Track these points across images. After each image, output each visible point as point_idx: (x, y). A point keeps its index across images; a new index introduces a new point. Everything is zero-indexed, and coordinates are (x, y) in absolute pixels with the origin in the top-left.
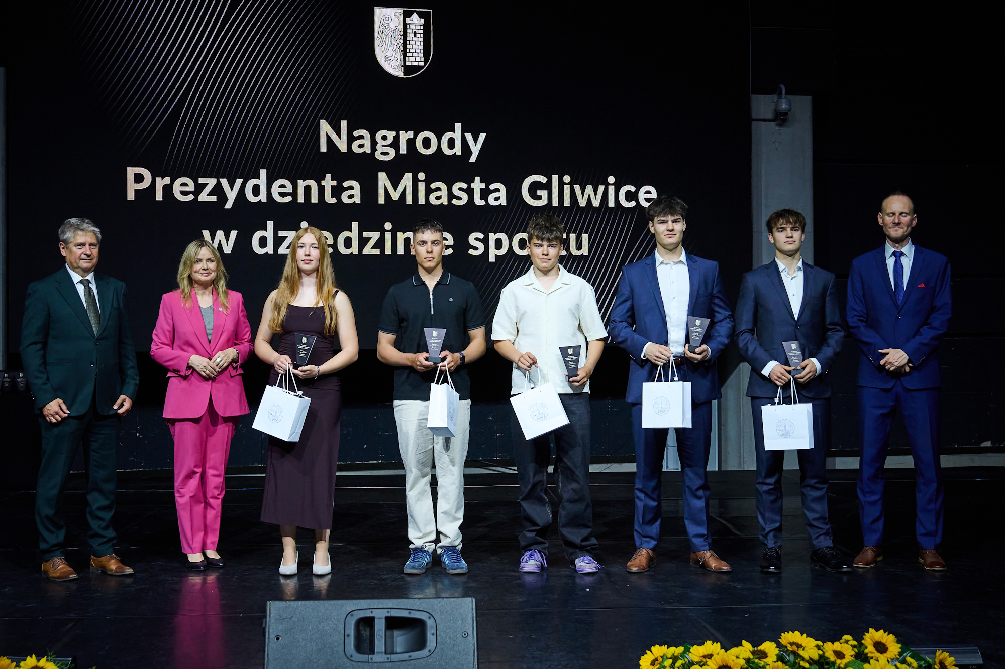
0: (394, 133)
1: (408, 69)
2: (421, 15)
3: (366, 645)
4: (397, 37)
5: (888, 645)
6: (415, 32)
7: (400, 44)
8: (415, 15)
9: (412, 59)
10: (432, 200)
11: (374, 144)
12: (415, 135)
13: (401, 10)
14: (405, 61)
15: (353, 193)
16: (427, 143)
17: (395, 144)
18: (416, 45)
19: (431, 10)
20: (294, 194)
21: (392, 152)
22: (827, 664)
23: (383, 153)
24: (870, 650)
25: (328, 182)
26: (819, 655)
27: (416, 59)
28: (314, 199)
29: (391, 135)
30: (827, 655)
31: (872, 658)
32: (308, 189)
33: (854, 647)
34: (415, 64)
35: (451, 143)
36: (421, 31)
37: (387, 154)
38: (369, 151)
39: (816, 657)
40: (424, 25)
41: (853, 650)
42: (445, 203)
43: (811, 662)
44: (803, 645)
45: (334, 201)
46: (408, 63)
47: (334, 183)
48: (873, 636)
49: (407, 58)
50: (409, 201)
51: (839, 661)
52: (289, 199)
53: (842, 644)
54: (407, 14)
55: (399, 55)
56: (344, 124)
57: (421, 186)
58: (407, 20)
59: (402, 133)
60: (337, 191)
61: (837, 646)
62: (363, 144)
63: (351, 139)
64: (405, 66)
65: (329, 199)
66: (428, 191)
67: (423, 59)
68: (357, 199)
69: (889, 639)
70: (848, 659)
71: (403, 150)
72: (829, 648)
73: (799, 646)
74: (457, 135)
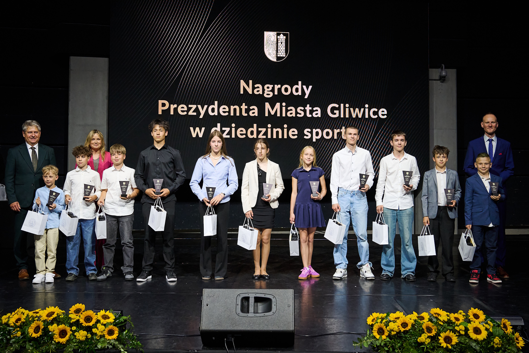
0: (272, 86)
1: (278, 58)
2: (284, 35)
3: (246, 309)
4: (274, 44)
5: (480, 315)
6: (282, 42)
7: (275, 47)
8: (282, 35)
9: (280, 54)
10: (289, 115)
11: (263, 90)
12: (281, 87)
13: (276, 33)
14: (277, 54)
15: (255, 112)
16: (286, 90)
17: (273, 90)
18: (282, 48)
19: (289, 33)
20: (229, 112)
21: (271, 94)
22: (452, 323)
23: (268, 94)
24: (471, 317)
25: (244, 107)
26: (448, 319)
27: (282, 54)
28: (238, 114)
29: (271, 86)
30: (451, 319)
31: (472, 321)
32: (235, 110)
33: (463, 315)
34: (281, 56)
35: (297, 90)
36: (284, 42)
37: (269, 94)
38: (261, 93)
39: (446, 320)
40: (285, 39)
41: (463, 317)
42: (294, 116)
43: (444, 322)
44: (441, 314)
45: (246, 115)
46: (278, 56)
47: (246, 107)
48: (473, 311)
49: (278, 54)
50: (278, 115)
51: (457, 322)
52: (227, 114)
53: (459, 314)
54: (278, 35)
55: (275, 52)
56: (251, 82)
57: (284, 109)
58: (278, 37)
59: (276, 86)
60: (247, 111)
61: (456, 315)
62: (259, 90)
63: (254, 88)
64: (277, 57)
65: (244, 114)
66: (287, 111)
67: (285, 54)
68: (256, 114)
69: (480, 313)
70: (461, 321)
71: (276, 93)
72: (452, 316)
73: (439, 315)
74: (299, 87)
